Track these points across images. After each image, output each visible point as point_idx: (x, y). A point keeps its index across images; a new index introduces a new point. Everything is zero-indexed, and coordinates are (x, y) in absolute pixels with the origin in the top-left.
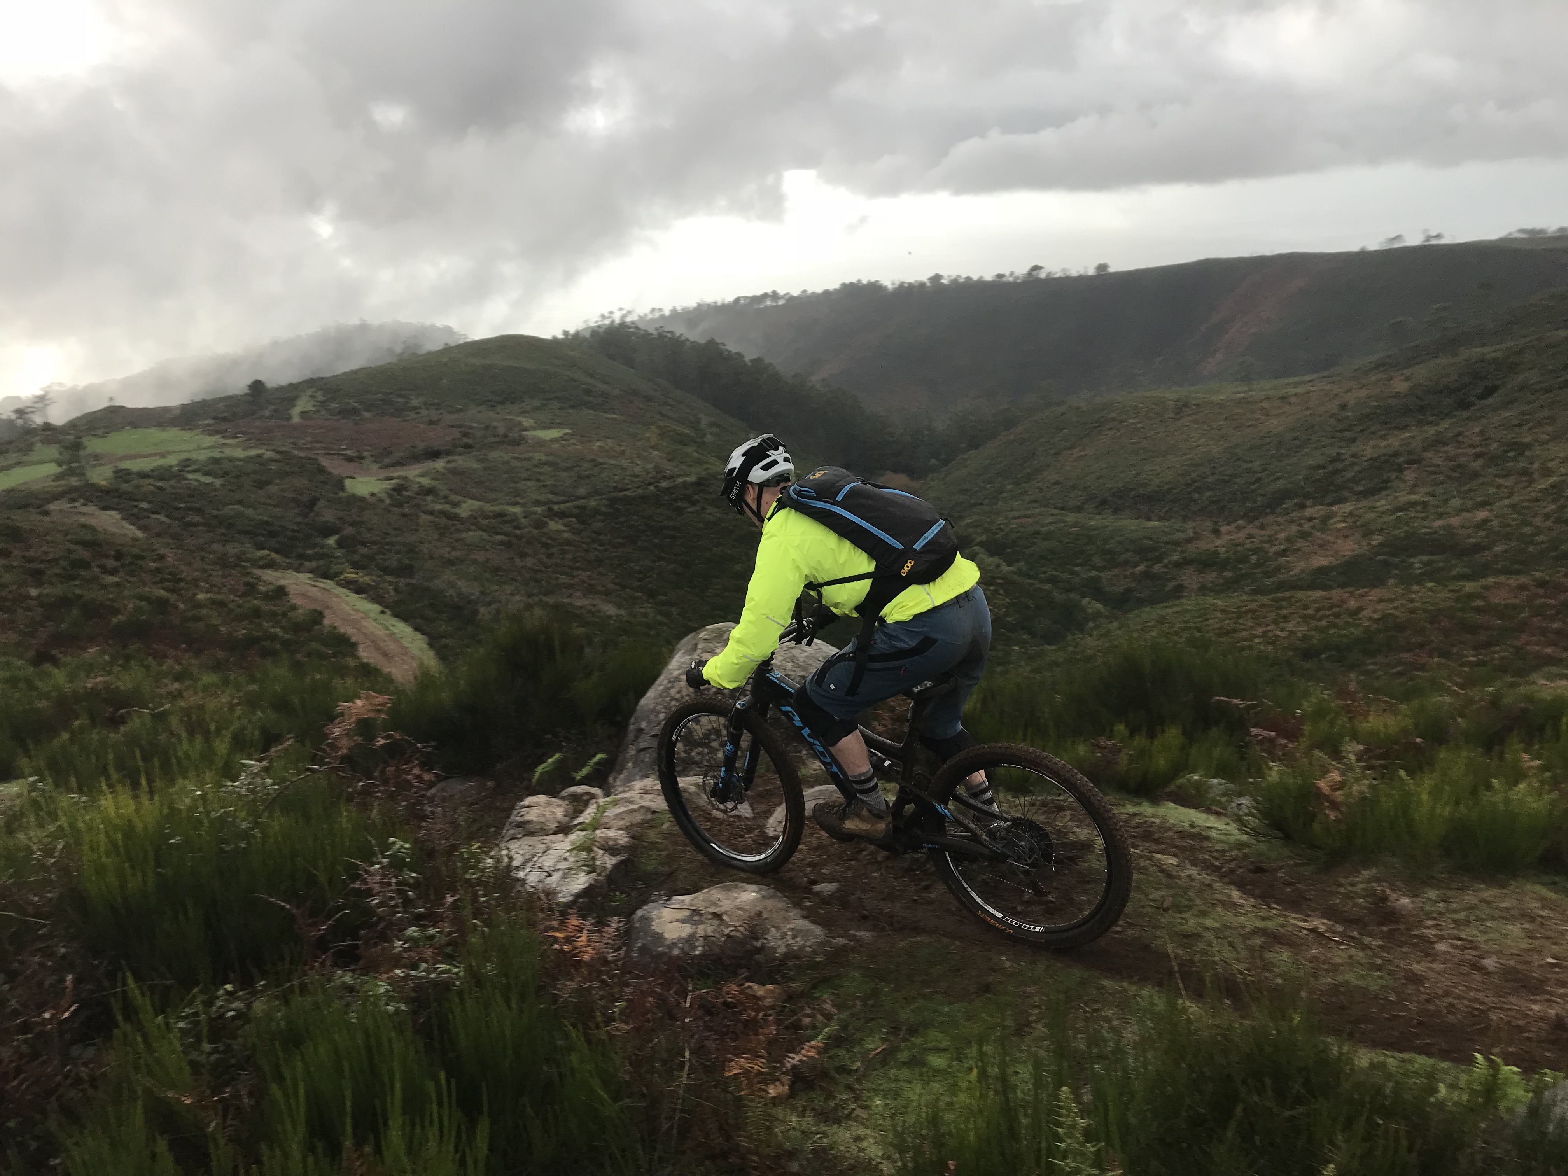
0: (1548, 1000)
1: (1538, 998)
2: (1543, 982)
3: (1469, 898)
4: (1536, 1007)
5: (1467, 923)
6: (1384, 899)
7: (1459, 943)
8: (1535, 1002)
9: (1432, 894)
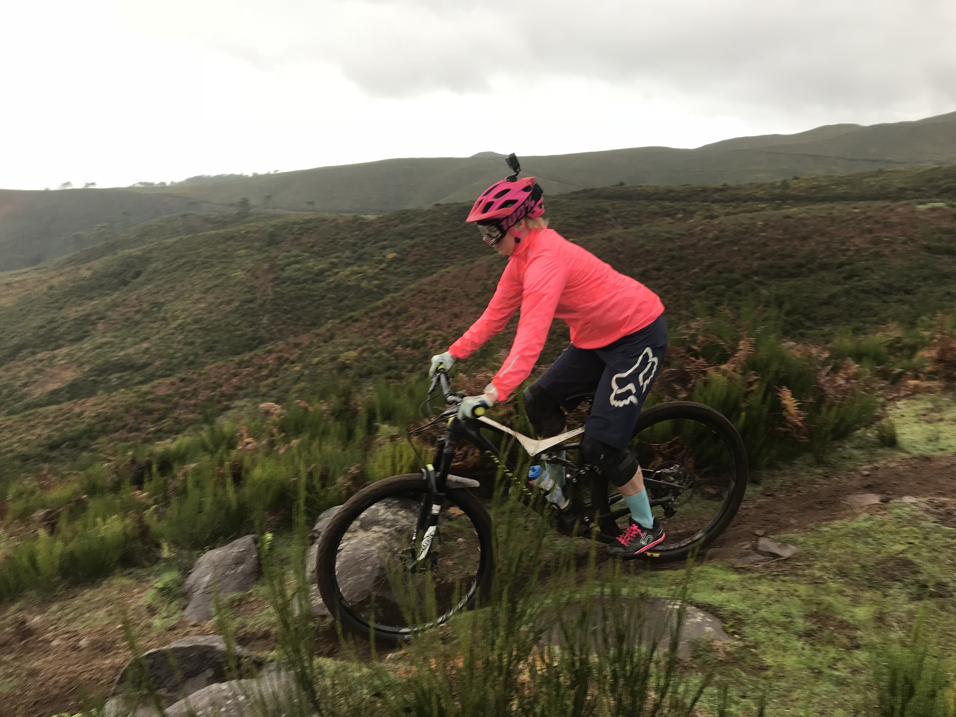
0: (116, 654)
1: (110, 654)
2: (114, 642)
3: (77, 602)
4: (107, 662)
5: (74, 619)
6: (24, 622)
7: (67, 635)
8: (107, 658)
9: (55, 607)
